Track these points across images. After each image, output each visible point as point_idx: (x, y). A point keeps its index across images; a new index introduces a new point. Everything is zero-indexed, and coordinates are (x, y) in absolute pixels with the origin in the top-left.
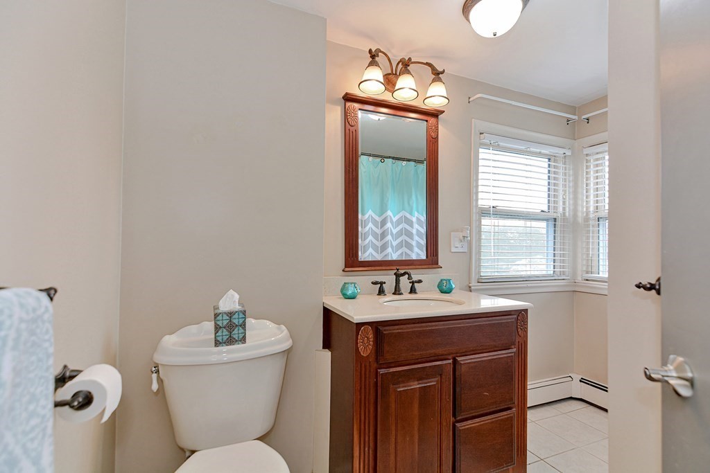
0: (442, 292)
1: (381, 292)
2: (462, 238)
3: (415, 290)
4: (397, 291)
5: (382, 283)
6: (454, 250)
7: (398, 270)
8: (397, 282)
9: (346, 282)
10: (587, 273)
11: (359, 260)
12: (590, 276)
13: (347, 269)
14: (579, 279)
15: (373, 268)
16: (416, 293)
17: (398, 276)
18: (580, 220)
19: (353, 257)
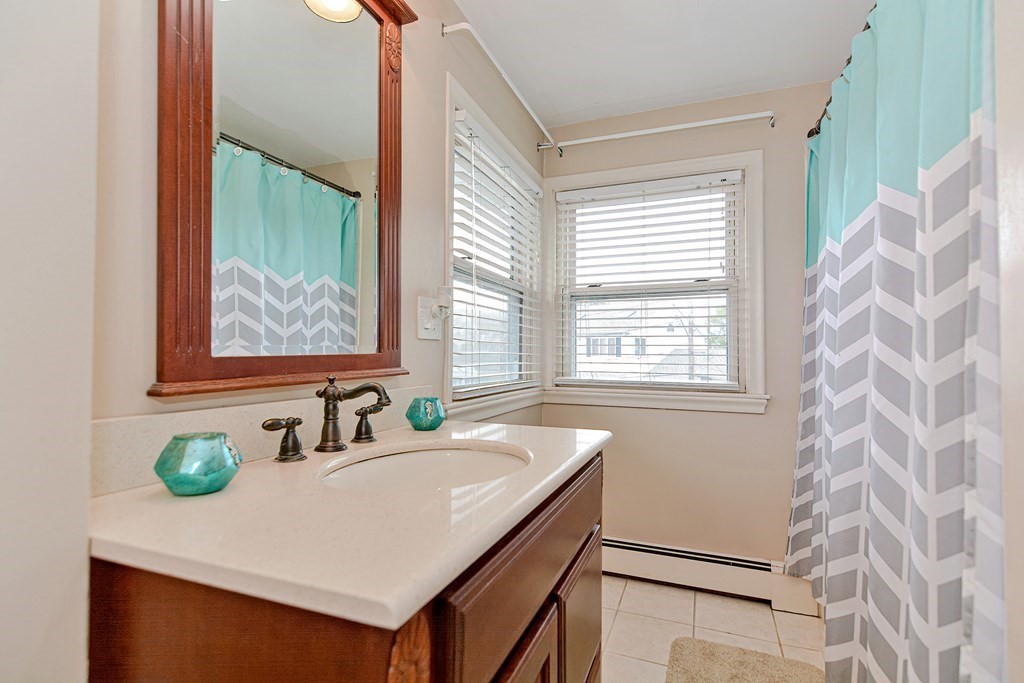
0: (418, 428)
1: (290, 451)
2: (435, 308)
3: (368, 431)
4: (329, 442)
5: (292, 424)
6: (423, 334)
7: (331, 381)
8: (330, 414)
9: (179, 433)
10: (557, 375)
11: (215, 354)
12: (560, 380)
13: (166, 388)
14: (549, 385)
15: (259, 380)
16: (370, 439)
17: (331, 400)
18: (550, 297)
19: (190, 341)
